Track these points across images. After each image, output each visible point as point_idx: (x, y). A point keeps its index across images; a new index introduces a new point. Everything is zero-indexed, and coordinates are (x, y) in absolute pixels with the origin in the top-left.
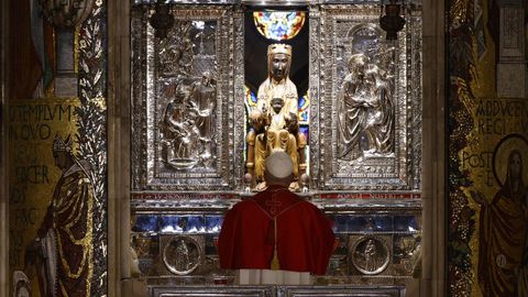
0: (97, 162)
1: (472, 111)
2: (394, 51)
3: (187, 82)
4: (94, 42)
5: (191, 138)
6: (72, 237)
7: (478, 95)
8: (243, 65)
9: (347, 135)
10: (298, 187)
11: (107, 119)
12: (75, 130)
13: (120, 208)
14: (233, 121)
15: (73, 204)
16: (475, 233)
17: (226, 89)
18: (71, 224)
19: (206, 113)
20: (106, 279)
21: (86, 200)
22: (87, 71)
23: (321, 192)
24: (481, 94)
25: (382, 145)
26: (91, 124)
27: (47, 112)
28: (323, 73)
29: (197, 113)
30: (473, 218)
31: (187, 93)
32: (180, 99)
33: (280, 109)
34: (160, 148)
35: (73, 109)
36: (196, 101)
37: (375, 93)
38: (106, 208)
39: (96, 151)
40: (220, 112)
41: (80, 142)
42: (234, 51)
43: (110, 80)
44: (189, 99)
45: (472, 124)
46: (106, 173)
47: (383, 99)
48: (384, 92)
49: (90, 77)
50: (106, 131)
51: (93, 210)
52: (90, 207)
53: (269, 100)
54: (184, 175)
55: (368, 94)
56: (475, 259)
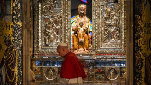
0: (19, 43)
1: (142, 26)
2: (120, 7)
3: (52, 17)
4: (18, 4)
5: (53, 36)
6: (10, 68)
7: (144, 21)
8: (70, 12)
9: (105, 35)
10: (88, 51)
11: (22, 29)
12: (12, 33)
13: (27, 59)
14: (67, 30)
15: (11, 57)
16: (143, 67)
17: (65, 19)
18: (10, 64)
19: (58, 27)
20: (22, 82)
21: (15, 56)
22: (15, 13)
23: (96, 53)
24: (145, 21)
25: (116, 38)
26: (17, 31)
27: (2, 27)
28: (97, 14)
29: (55, 27)
30: (143, 62)
31: (52, 21)
32: (50, 23)
33: (82, 26)
34: (43, 39)
35: (11, 26)
36: (55, 23)
37: (114, 20)
38: (22, 59)
39: (18, 40)
40: (63, 27)
41: (13, 37)
42: (67, 7)
43: (23, 16)
44: (53, 23)
45: (142, 31)
46: (22, 47)
47: (116, 22)
48: (117, 20)
49: (17, 15)
50: (22, 33)
51: (18, 59)
52: (17, 58)
53: (79, 23)
54: (51, 48)
55: (111, 21)
56: (143, 75)
